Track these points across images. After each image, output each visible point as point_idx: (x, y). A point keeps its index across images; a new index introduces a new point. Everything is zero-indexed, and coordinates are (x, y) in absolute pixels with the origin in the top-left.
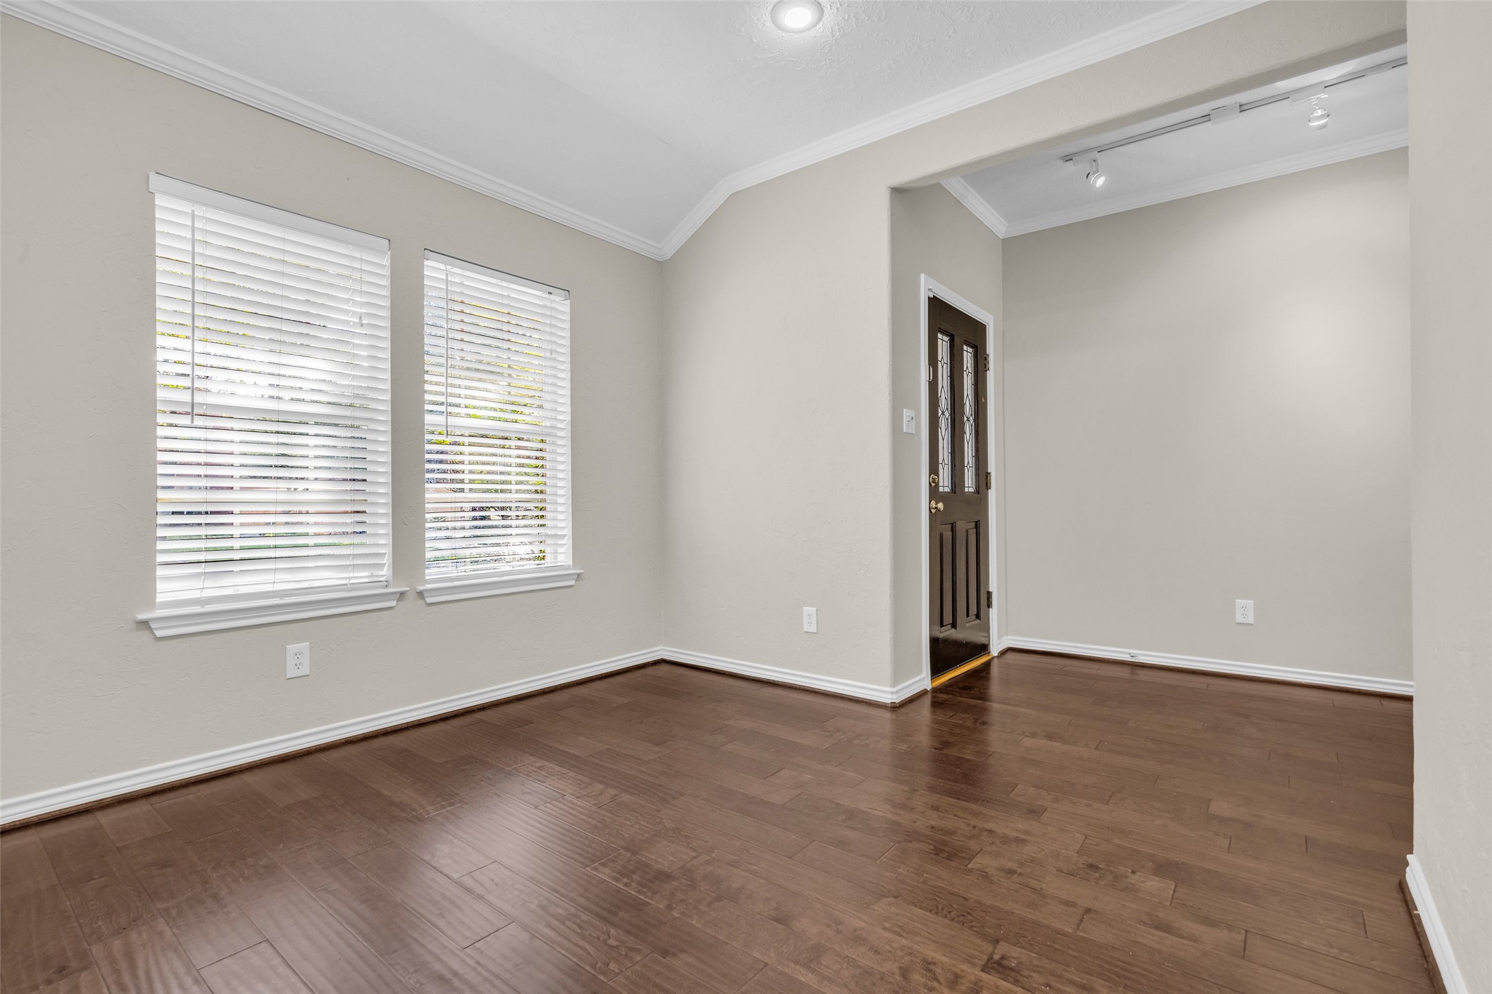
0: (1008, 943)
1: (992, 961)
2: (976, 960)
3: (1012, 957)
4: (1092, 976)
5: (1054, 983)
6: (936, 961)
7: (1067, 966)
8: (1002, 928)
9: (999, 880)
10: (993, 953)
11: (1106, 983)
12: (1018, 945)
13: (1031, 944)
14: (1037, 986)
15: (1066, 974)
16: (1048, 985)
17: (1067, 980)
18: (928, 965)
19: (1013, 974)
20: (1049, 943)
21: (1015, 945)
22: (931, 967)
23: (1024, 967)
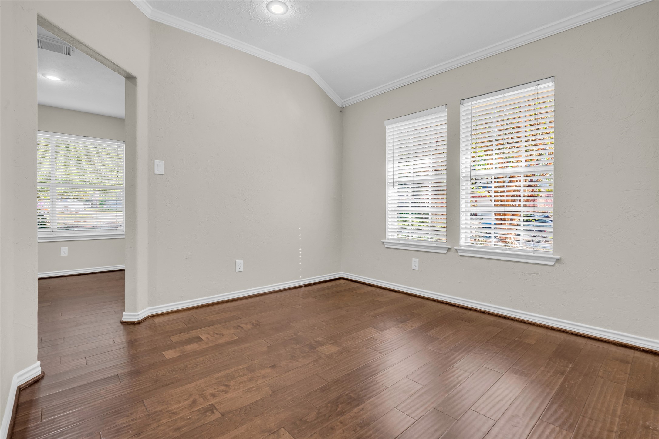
0: (219, 418)
1: (214, 409)
2: (218, 405)
3: (211, 415)
4: (181, 435)
5: (189, 421)
6: (226, 394)
7: (192, 430)
8: (229, 420)
9: (263, 436)
10: (217, 410)
11: (174, 437)
12: (215, 421)
13: (212, 425)
14: (192, 415)
15: (189, 427)
16: (190, 418)
17: (186, 426)
18: (226, 392)
19: (203, 412)
20: (208, 431)
21: (216, 419)
22: (224, 392)
23: (204, 416)
